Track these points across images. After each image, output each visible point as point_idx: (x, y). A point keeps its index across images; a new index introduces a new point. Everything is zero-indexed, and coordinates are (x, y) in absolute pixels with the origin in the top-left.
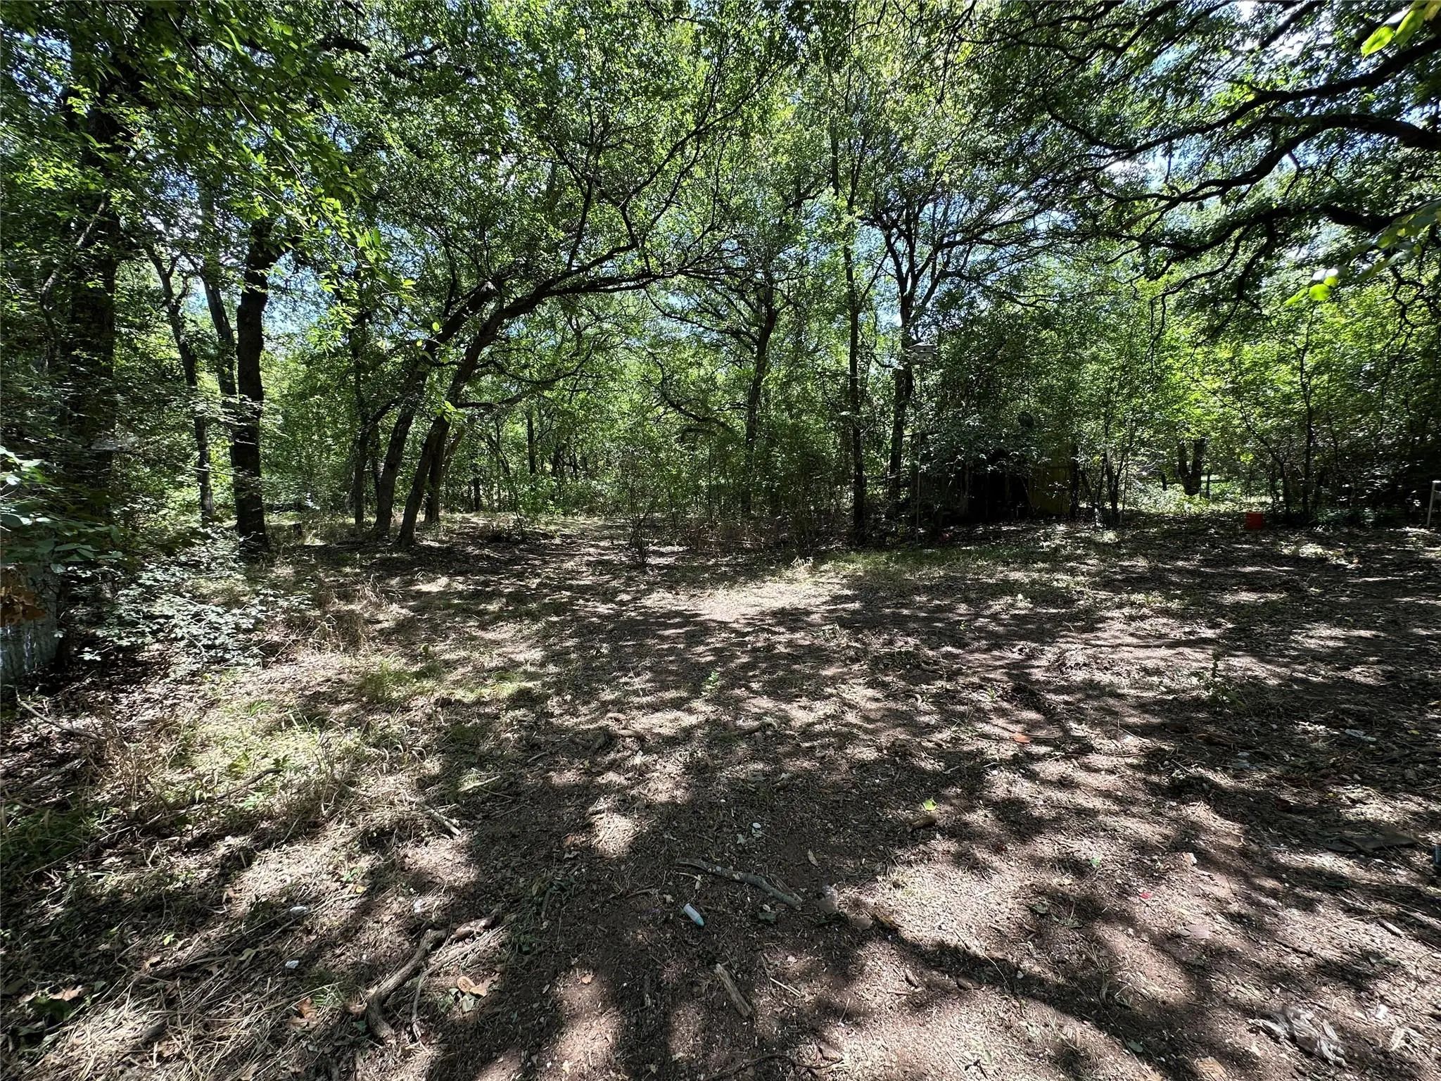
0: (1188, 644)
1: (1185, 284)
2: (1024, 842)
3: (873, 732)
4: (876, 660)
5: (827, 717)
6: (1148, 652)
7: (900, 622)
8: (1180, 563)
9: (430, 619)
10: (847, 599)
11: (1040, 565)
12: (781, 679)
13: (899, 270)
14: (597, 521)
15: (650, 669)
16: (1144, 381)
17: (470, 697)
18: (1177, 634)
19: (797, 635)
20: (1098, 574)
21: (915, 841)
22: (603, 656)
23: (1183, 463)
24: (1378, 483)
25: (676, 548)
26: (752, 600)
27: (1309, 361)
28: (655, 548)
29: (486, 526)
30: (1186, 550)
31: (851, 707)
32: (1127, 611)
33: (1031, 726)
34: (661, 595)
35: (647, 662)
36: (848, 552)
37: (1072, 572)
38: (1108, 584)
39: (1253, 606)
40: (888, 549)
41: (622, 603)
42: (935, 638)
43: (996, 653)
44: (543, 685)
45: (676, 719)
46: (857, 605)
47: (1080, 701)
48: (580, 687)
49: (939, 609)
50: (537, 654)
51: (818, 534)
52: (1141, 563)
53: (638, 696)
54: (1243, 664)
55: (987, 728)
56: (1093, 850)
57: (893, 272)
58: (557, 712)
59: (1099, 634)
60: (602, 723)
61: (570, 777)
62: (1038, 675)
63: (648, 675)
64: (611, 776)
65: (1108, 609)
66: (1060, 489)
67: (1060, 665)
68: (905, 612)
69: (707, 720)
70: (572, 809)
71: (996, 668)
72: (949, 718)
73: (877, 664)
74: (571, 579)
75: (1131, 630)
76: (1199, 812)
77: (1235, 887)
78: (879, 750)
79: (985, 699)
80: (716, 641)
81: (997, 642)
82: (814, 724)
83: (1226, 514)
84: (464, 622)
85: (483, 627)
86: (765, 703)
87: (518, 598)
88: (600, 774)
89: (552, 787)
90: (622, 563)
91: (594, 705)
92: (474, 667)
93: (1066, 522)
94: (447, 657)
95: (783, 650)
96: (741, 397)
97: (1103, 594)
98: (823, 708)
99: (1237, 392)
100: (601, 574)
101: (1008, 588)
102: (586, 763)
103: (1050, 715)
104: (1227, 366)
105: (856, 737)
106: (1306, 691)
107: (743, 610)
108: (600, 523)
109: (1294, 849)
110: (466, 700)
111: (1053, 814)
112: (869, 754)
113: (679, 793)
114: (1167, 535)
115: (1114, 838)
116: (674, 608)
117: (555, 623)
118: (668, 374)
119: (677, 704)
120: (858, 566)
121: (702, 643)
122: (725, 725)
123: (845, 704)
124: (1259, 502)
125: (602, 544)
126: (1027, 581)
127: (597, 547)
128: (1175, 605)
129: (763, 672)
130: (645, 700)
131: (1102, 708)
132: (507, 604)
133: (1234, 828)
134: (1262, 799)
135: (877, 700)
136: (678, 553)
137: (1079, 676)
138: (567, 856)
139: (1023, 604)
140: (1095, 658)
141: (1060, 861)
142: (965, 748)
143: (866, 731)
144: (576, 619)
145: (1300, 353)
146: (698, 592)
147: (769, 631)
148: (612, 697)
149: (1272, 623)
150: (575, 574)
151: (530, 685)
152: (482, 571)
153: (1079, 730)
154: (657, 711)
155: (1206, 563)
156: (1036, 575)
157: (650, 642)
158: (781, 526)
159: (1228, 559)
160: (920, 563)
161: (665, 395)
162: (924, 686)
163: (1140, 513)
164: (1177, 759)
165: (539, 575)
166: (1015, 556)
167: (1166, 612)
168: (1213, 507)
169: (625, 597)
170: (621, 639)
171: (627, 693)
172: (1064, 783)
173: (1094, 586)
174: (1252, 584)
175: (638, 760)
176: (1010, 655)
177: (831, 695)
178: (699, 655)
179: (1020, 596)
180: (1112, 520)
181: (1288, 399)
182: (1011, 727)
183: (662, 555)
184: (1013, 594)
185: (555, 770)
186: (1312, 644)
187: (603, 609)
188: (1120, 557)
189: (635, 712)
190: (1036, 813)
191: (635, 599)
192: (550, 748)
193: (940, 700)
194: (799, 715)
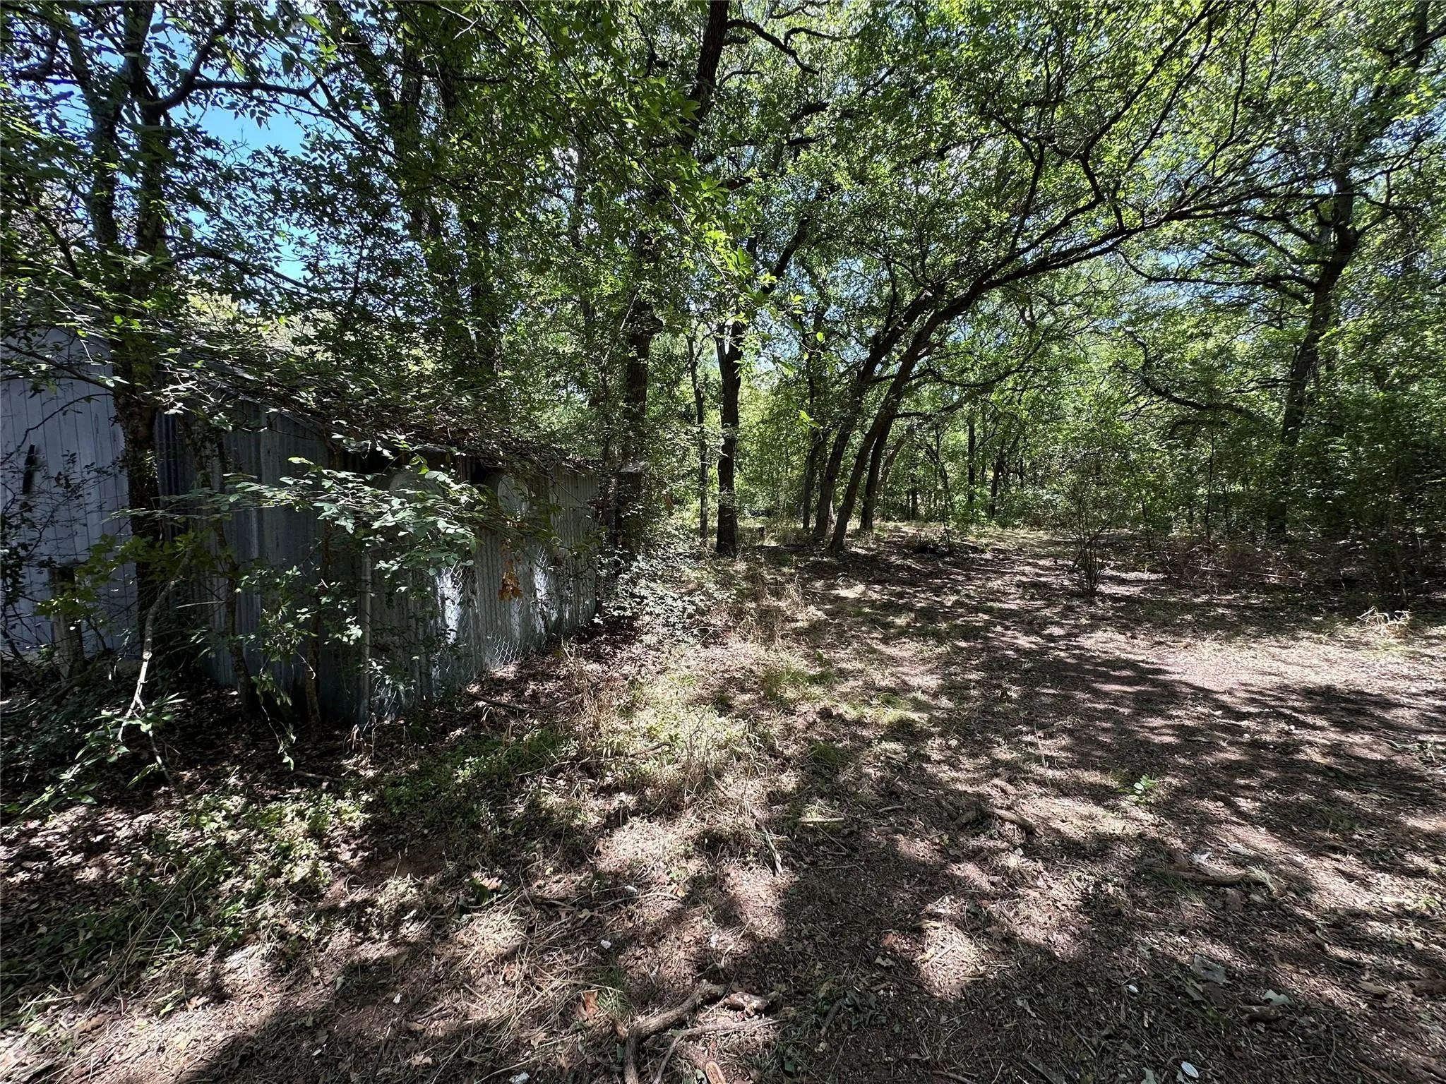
9: (840, 624)
12: (1302, 807)
14: (1043, 535)
15: (1070, 732)
17: (851, 714)
19: (1355, 738)
22: (1009, 700)
25: (1146, 576)
26: (1266, 664)
28: (1114, 573)
29: (914, 536)
34: (1109, 635)
35: (1068, 722)
41: (1051, 638)
44: (930, 721)
45: (1090, 817)
48: (972, 734)
50: (933, 682)
53: (1044, 765)
58: (936, 756)
60: (984, 789)
61: (919, 849)
63: (1065, 741)
64: (969, 870)
70: (907, 896)
74: (992, 600)
84: (869, 632)
85: (885, 640)
86: (1261, 841)
87: (929, 614)
88: (957, 860)
89: (896, 855)
90: (1063, 587)
91: (983, 760)
92: (865, 683)
94: (843, 665)
95: (1318, 758)
100: (1032, 598)
102: (946, 837)
108: (1046, 538)
110: (847, 717)
113: (1061, 939)
116: (1124, 656)
117: (962, 649)
118: (1153, 354)
119: (1099, 795)
121: (1160, 714)
122: (1171, 856)
125: (1041, 562)
127: (1035, 565)
130: (1050, 773)
132: (916, 620)
136: (1148, 582)
138: (879, 960)
144: (989, 649)
146: (1168, 638)
148: (1008, 757)
150: (1000, 595)
151: (915, 716)
152: (901, 582)
154: (1066, 795)
157: (1081, 695)
158: (1346, 554)
161: (1146, 382)
165: (958, 592)
169: (1057, 631)
170: (1038, 684)
171: (1028, 758)
175: (1014, 861)
178: (1152, 730)
183: (1123, 582)
185: (904, 834)
187: (1024, 642)
189: (1033, 788)
191: (1069, 636)
192: (908, 803)
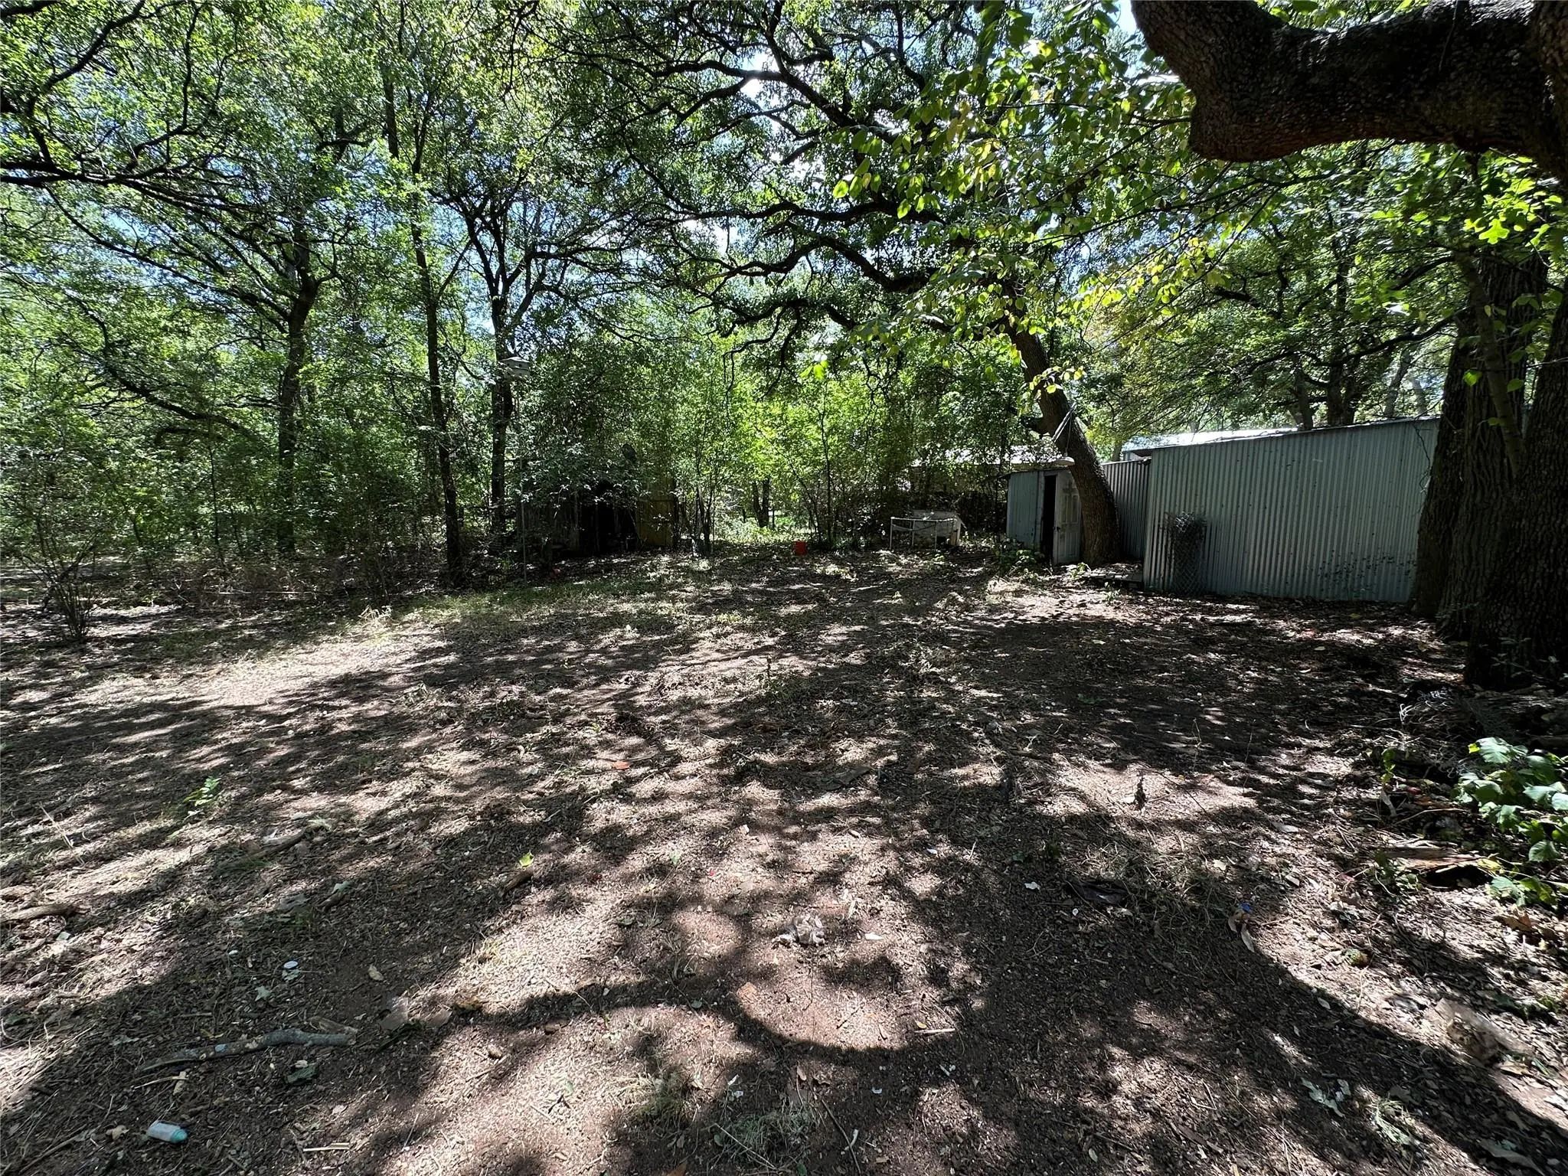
0: (757, 652)
1: (747, 345)
2: (618, 864)
3: (466, 800)
4: (474, 717)
5: (406, 797)
6: (729, 664)
7: (505, 672)
8: (754, 585)
10: (440, 652)
11: (647, 595)
12: (341, 766)
13: (487, 269)
15: (94, 800)
16: (724, 426)
18: (749, 645)
19: (368, 706)
20: (695, 599)
21: (506, 903)
23: (757, 500)
24: (866, 518)
25: (154, 609)
27: (827, 423)
28: (109, 611)
30: (758, 573)
31: (438, 778)
32: (714, 630)
33: (635, 750)
34: (120, 682)
35: (89, 791)
36: (441, 596)
37: (673, 599)
38: (702, 608)
39: (797, 616)
40: (492, 590)
42: (541, 680)
43: (604, 687)
45: (149, 864)
46: (452, 658)
47: (675, 717)
49: (549, 650)
51: (400, 576)
52: (727, 587)
53: (65, 847)
54: (791, 663)
55: (590, 764)
56: (674, 851)
57: (481, 270)
59: (693, 654)
62: (642, 700)
63: (89, 811)
65: (700, 630)
66: (663, 522)
67: (660, 688)
68: (511, 658)
69: (210, 850)
71: (604, 701)
72: (553, 762)
73: (475, 721)
75: (717, 647)
76: (754, 789)
77: (771, 841)
78: (472, 817)
79: (590, 735)
80: (232, 736)
81: (605, 675)
82: (388, 810)
83: (784, 544)
86: (317, 801)
93: (670, 553)
95: (346, 728)
96: (266, 391)
97: (698, 617)
98: (399, 789)
99: (786, 444)
101: (617, 620)
103: (650, 737)
104: (778, 421)
105: (445, 811)
106: (825, 676)
107: (281, 686)
109: (809, 798)
111: (645, 828)
112: (457, 826)
113: (148, 970)
114: (746, 562)
115: (692, 833)
116: (148, 700)
118: (116, 338)
119: (152, 841)
120: (455, 611)
121: (205, 742)
123: (431, 777)
124: (803, 533)
126: (634, 611)
128: (748, 621)
129: (314, 763)
131: (692, 720)
133: (774, 794)
134: (793, 765)
135: (473, 762)
136: (158, 615)
137: (674, 695)
139: (630, 634)
140: (689, 676)
141: (648, 870)
142: (568, 790)
143: (457, 801)
145: (821, 416)
146: (197, 669)
147: (322, 708)
149: (809, 628)
153: (671, 744)
154: (109, 860)
155: (770, 584)
156: (642, 605)
157: (95, 758)
158: (345, 568)
159: (784, 581)
160: (528, 602)
161: (113, 371)
162: (528, 735)
163: (726, 543)
164: (742, 749)
166: (625, 588)
167: (742, 628)
168: (776, 537)
169: (35, 696)
171: (40, 849)
172: (658, 797)
173: (692, 611)
174: (799, 598)
175: (58, 948)
176: (617, 686)
177: (413, 770)
178: (199, 760)
179: (628, 627)
180: (707, 550)
181: (815, 451)
182: (614, 757)
183: (122, 621)
184: (621, 625)
186: (830, 640)
188: (710, 582)
189: (55, 876)
190: (630, 833)
191: (57, 697)
193: (542, 747)
194: (365, 804)
